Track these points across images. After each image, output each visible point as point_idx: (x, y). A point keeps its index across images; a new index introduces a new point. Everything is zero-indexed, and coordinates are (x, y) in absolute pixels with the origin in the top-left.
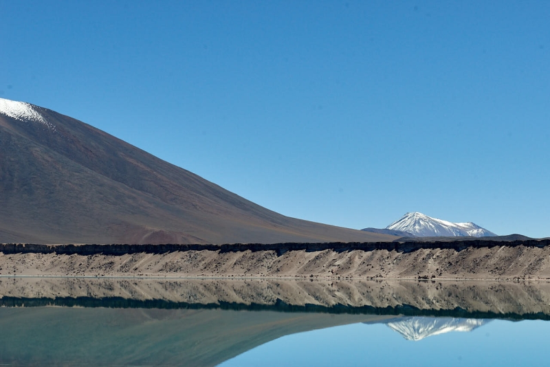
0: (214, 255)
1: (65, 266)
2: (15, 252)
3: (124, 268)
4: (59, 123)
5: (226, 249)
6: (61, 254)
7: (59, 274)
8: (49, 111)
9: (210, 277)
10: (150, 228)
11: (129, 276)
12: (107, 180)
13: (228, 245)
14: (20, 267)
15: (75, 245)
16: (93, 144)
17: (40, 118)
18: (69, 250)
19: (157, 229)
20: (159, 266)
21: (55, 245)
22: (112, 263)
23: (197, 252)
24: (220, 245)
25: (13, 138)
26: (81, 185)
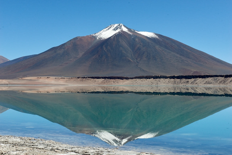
0: (223, 78)
1: (173, 82)
2: (157, 78)
3: (192, 83)
4: (163, 38)
5: (227, 76)
6: (171, 78)
7: (171, 85)
8: (160, 35)
9: (222, 86)
10: (193, 70)
11: (194, 85)
12: (178, 55)
13: (227, 75)
14: (159, 83)
15: (176, 76)
16: (173, 44)
17: (157, 37)
18: (173, 77)
19: (195, 71)
20: (204, 82)
21: (169, 76)
22: (188, 81)
23: (217, 78)
24: (224, 75)
25: (150, 44)
26: (171, 57)
